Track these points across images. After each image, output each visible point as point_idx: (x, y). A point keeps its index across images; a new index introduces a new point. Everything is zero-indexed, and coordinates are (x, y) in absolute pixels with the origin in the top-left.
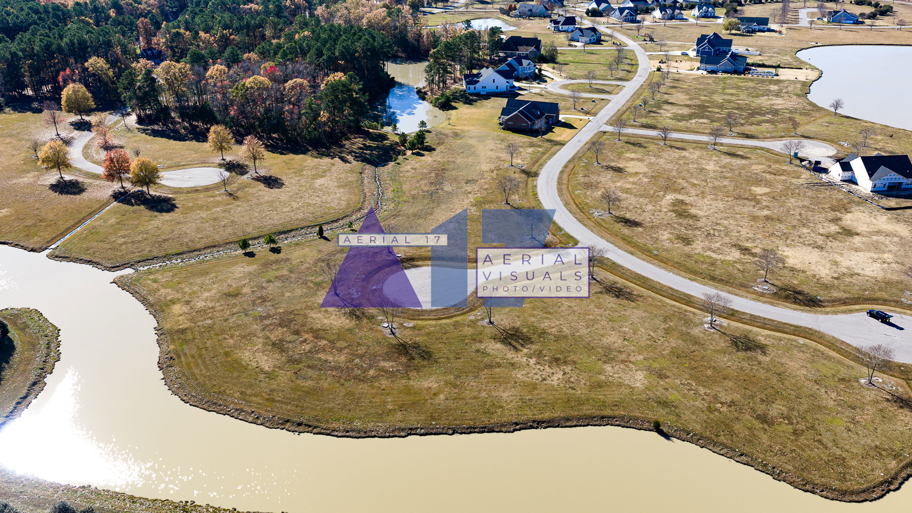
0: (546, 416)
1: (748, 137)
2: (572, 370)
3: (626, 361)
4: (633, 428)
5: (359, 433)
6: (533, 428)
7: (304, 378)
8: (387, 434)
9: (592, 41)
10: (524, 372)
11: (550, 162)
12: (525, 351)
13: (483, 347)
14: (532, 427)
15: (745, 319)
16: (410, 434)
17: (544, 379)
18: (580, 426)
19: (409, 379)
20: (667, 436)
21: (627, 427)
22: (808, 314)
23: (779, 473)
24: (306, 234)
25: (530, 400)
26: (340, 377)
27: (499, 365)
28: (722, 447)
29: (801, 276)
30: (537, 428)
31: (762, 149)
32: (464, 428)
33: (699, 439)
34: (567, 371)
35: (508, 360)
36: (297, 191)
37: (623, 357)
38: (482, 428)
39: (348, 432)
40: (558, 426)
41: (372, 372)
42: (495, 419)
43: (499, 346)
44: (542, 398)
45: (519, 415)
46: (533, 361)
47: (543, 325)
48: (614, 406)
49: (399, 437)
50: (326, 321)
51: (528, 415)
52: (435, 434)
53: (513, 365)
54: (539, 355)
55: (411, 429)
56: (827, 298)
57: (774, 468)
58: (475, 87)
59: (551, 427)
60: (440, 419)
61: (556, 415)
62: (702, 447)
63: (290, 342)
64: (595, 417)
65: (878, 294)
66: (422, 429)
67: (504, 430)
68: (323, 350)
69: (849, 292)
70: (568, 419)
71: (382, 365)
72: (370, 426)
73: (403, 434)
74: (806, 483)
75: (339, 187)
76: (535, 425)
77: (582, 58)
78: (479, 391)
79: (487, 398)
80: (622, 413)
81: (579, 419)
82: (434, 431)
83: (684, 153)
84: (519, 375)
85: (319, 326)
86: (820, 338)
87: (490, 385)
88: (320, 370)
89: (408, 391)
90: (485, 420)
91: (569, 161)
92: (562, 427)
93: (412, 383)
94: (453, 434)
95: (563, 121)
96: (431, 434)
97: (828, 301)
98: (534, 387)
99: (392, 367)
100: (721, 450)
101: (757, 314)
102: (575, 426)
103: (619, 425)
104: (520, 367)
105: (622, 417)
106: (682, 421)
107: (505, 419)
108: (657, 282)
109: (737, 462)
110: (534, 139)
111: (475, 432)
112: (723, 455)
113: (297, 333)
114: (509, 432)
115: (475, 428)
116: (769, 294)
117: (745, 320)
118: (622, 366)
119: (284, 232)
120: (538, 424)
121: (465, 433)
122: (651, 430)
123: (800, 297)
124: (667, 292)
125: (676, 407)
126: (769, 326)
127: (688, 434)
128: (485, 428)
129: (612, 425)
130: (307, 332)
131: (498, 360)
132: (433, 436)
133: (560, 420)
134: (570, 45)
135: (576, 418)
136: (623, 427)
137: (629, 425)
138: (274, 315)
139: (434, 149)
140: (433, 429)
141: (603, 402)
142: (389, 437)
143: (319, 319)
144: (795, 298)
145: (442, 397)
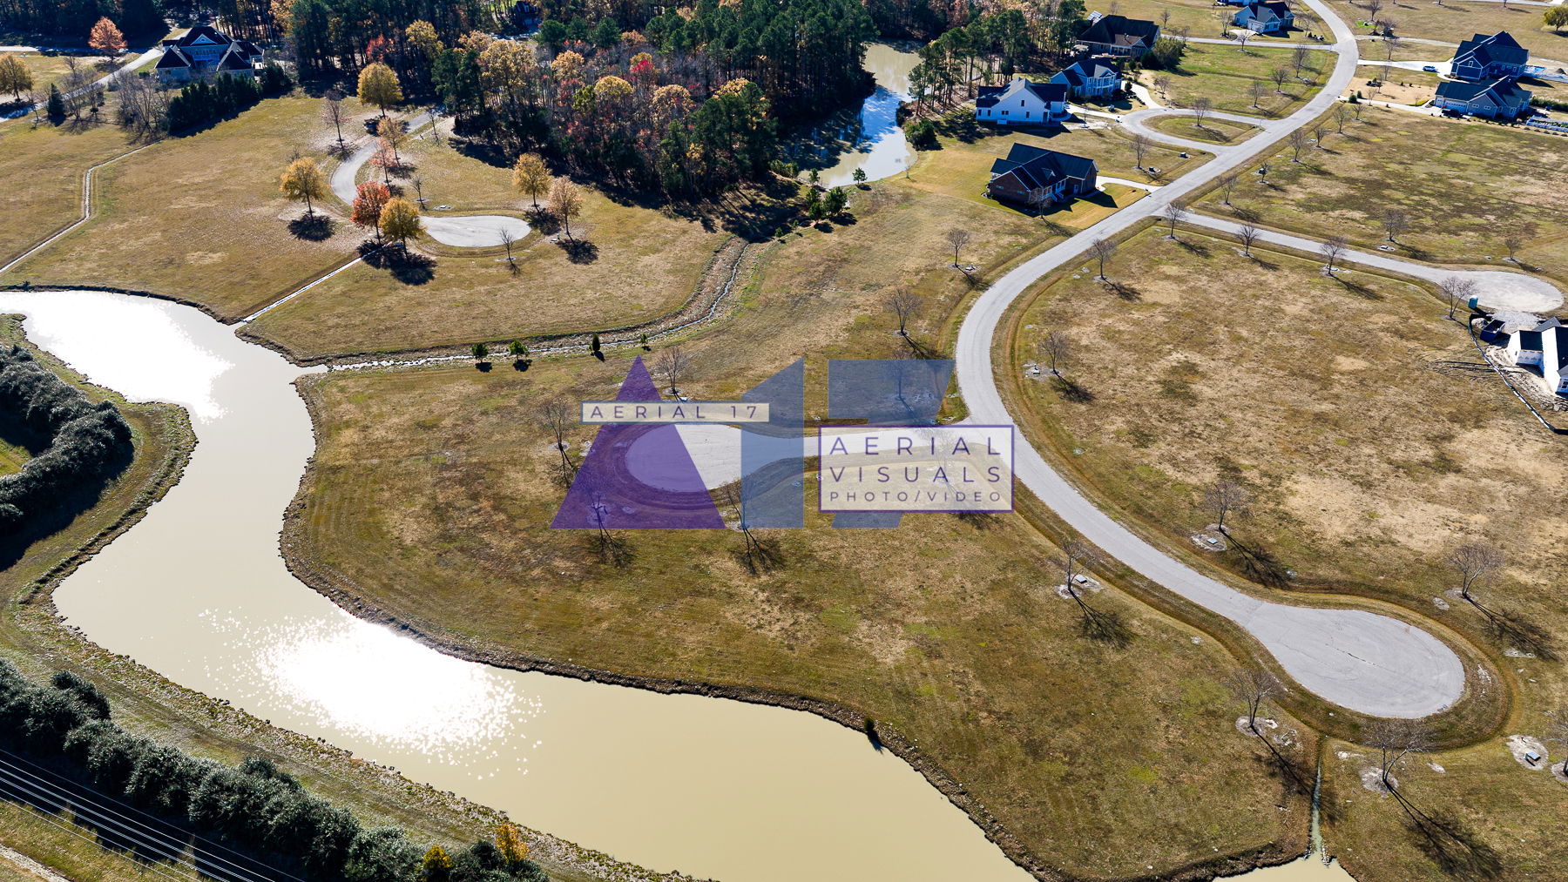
0: (728, 679)
1: (1416, 255)
2: (808, 620)
3: (896, 622)
4: (838, 722)
5: (470, 654)
6: (700, 693)
7: (447, 565)
8: (504, 663)
9: (1270, 29)
10: (738, 611)
11: (1023, 267)
12: (764, 578)
13: (707, 563)
14: (698, 692)
15: (1137, 586)
16: (533, 669)
17: (760, 627)
18: (767, 704)
19: (579, 591)
20: (877, 742)
21: (831, 719)
22: (1247, 597)
23: (997, 831)
24: (580, 344)
25: (720, 653)
26: (491, 571)
27: (711, 593)
28: (942, 776)
29: (1289, 531)
30: (706, 694)
31: (1421, 282)
32: (606, 674)
33: (918, 758)
34: (800, 620)
35: (730, 588)
36: (606, 272)
37: (898, 613)
38: (630, 679)
39: (457, 649)
40: (735, 698)
41: (536, 572)
42: (655, 670)
43: (731, 564)
44: (739, 653)
45: (690, 671)
46: (762, 596)
47: (815, 544)
48: (831, 684)
49: (518, 670)
50: (522, 486)
51: (706, 673)
52: (565, 675)
53: (731, 596)
54: (779, 588)
55: (537, 662)
56: (1304, 576)
57: (995, 821)
58: (989, 111)
59: (725, 697)
60: (582, 657)
61: (739, 682)
62: (916, 770)
63: (459, 509)
64: (792, 696)
65: (1401, 584)
66: (551, 665)
67: (658, 687)
68: (493, 528)
69: (1349, 572)
70: (753, 691)
71: (556, 564)
72: (488, 647)
73: (524, 667)
74: (1025, 854)
75: (669, 272)
76: (704, 690)
77: (1229, 62)
78: (659, 628)
79: (663, 639)
80: (836, 697)
81: (769, 694)
82: (567, 671)
83: (1270, 276)
84: (730, 614)
85: (508, 492)
86: (1236, 639)
87: (679, 620)
88: (473, 556)
89: (567, 609)
90: (640, 669)
91: (1057, 269)
92: (740, 700)
93: (579, 597)
94: (588, 680)
95: (1102, 189)
96: (560, 674)
97: (1301, 581)
98: (739, 634)
99: (567, 569)
100: (940, 780)
101: (1160, 582)
102: (759, 703)
103: (820, 714)
104: (738, 602)
105: (831, 703)
106: (913, 727)
107: (668, 674)
108: (1041, 502)
109: (951, 801)
110: (1029, 220)
111: (618, 684)
112: (937, 787)
113: (475, 497)
114: (663, 693)
115: (620, 678)
116: (1211, 552)
117: (1136, 590)
118: (886, 628)
119: (551, 338)
120: (709, 689)
121: (604, 682)
122: (860, 730)
123: (1259, 566)
124: (1045, 522)
125: (917, 703)
126: (1167, 606)
127: (907, 748)
128: (634, 680)
129: (811, 712)
130: (488, 498)
131: (715, 586)
132: (561, 677)
133: (741, 690)
134: (1225, 35)
136: (825, 717)
137: (834, 716)
138: (462, 465)
139: (854, 222)
140: (565, 667)
141: (820, 676)
142: (505, 667)
143: (516, 481)
144: (1250, 566)
145: (605, 625)
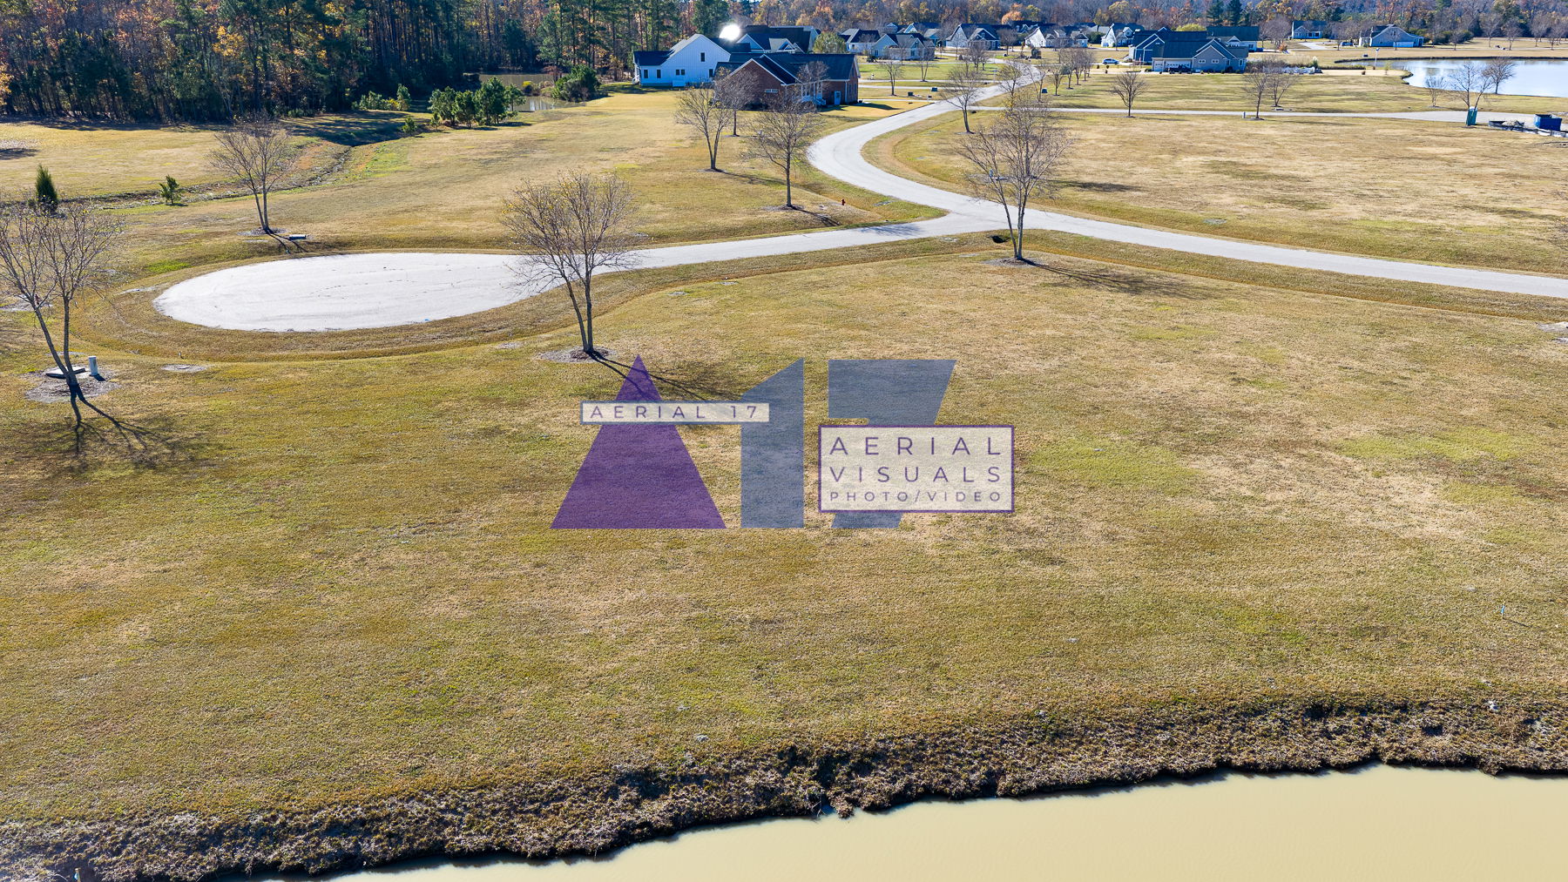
0: (887, 717)
9: (917, 56)
11: (839, 134)
48: (1362, 632)
51: (749, 715)
58: (659, 72)
59: (930, 794)
61: (960, 707)
64: (1258, 712)
67: (529, 835)
70: (1058, 734)
76: (802, 784)
78: (422, 596)
80: (1448, 674)
81: (1141, 735)
83: (1187, 123)
91: (891, 132)
92: (1025, 794)
95: (868, 102)
105: (1468, 709)
107: (556, 750)
114: (572, 855)
118: (1287, 462)
120: (826, 779)
134: (871, 62)
135: (1122, 724)
139: (530, 125)
141: (1276, 618)
